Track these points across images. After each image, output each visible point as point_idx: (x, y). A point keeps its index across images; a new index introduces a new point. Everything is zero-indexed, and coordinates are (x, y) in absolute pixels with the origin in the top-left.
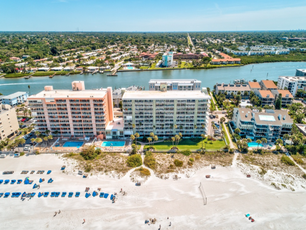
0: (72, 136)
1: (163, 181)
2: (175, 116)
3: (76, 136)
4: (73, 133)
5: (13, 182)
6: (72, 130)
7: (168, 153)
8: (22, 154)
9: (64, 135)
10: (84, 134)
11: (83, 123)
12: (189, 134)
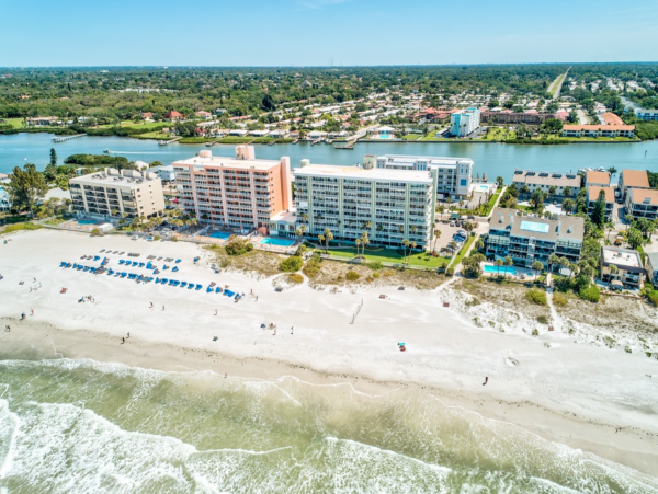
0: (225, 226)
1: (315, 292)
2: (373, 209)
3: (231, 226)
4: (226, 222)
5: (135, 264)
6: (226, 216)
7: (348, 262)
8: (156, 238)
9: (215, 222)
10: (241, 224)
11: (239, 207)
12: (396, 241)
